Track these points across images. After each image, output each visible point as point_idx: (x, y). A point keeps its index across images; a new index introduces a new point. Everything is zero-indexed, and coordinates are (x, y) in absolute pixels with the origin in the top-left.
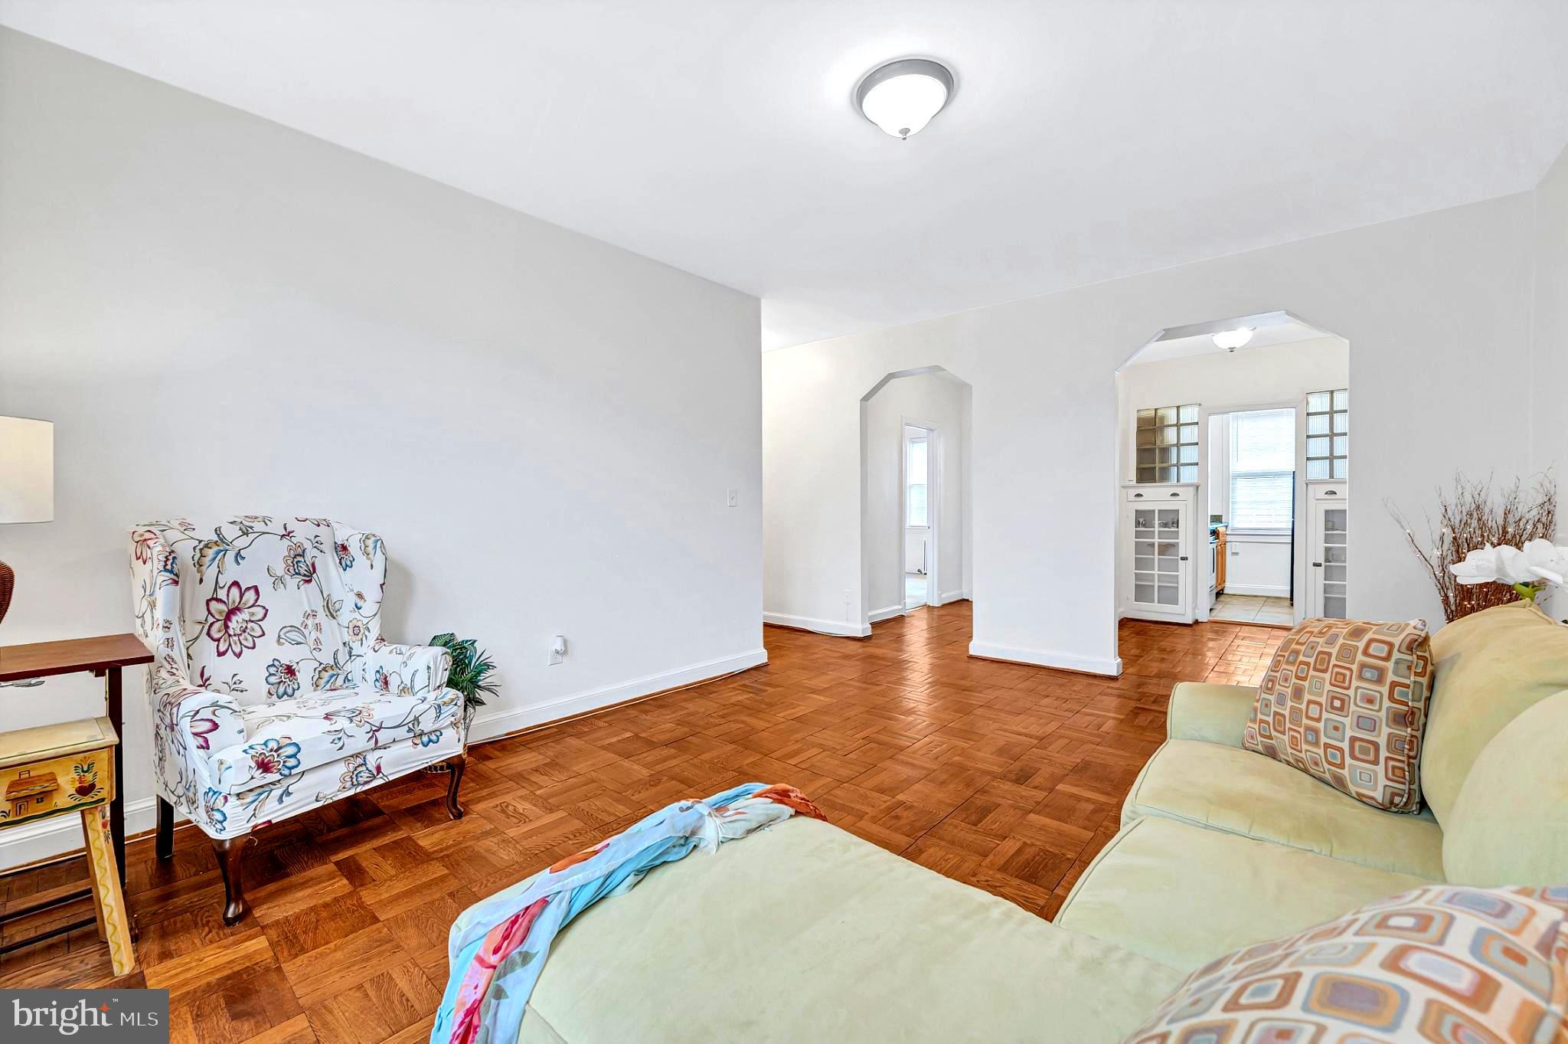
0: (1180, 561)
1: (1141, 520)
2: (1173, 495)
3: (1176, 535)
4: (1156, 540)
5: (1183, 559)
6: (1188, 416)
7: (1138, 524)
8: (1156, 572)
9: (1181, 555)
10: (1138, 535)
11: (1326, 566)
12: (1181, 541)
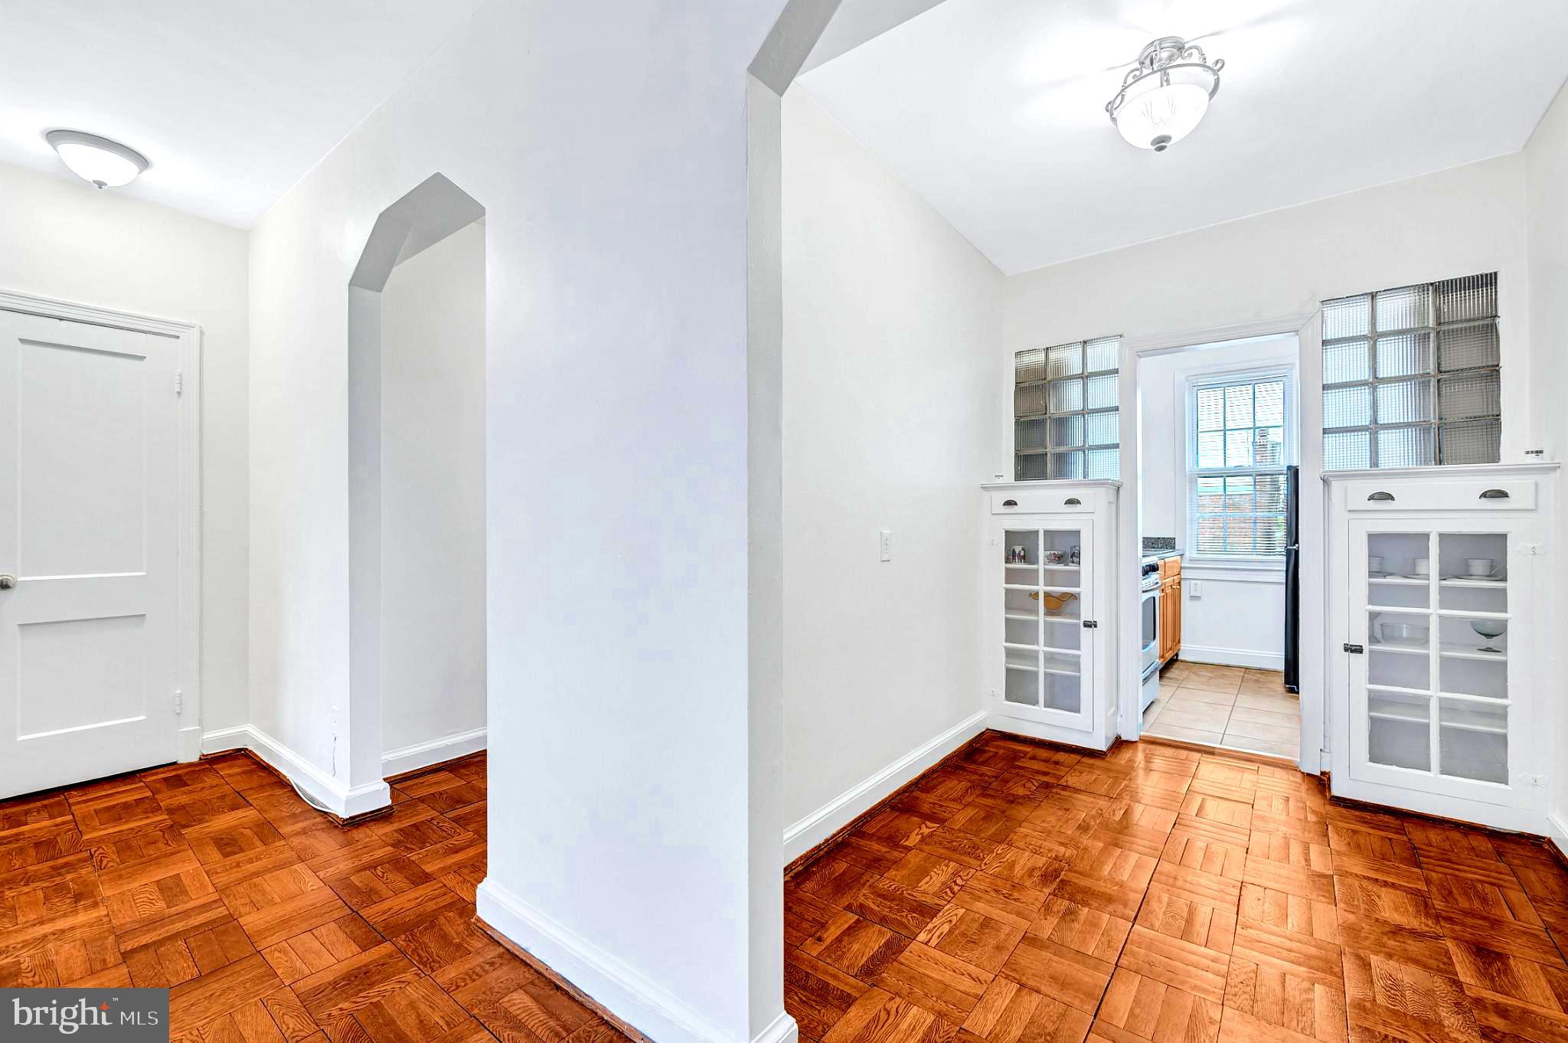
0: (1083, 629)
1: (1018, 549)
2: (1071, 502)
3: (1075, 579)
4: (1041, 588)
5: (1087, 625)
6: (1102, 356)
7: (1010, 556)
8: (1041, 648)
9: (1086, 615)
10: (1011, 576)
11: (1371, 652)
12: (1084, 590)
